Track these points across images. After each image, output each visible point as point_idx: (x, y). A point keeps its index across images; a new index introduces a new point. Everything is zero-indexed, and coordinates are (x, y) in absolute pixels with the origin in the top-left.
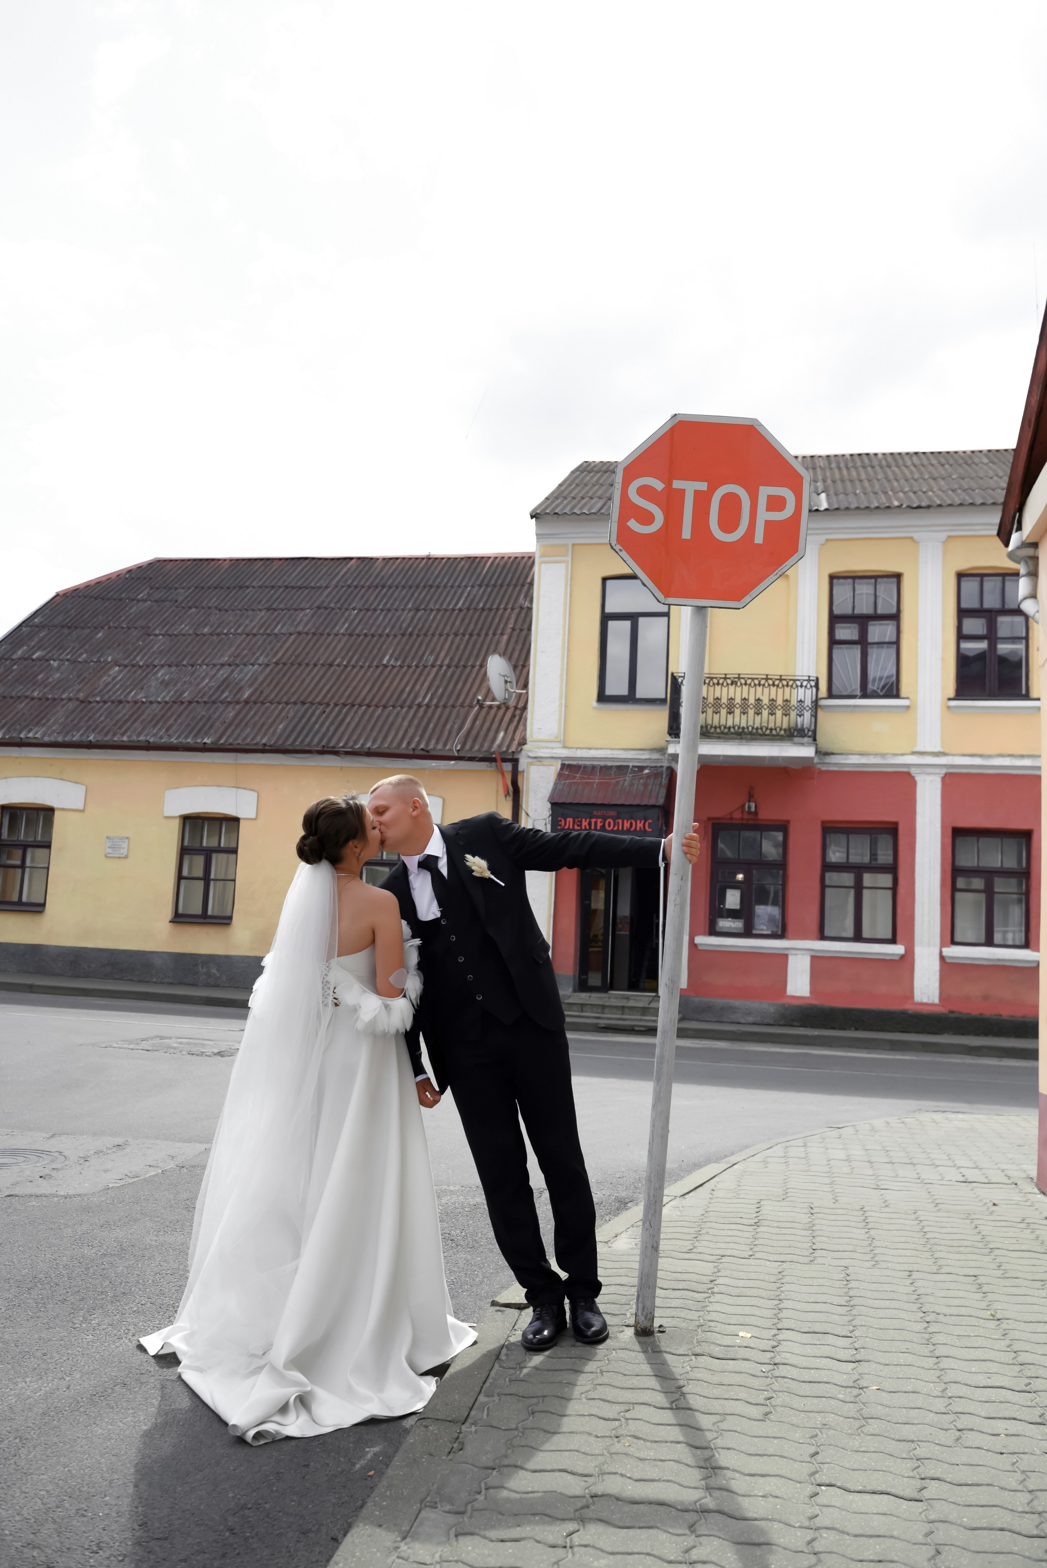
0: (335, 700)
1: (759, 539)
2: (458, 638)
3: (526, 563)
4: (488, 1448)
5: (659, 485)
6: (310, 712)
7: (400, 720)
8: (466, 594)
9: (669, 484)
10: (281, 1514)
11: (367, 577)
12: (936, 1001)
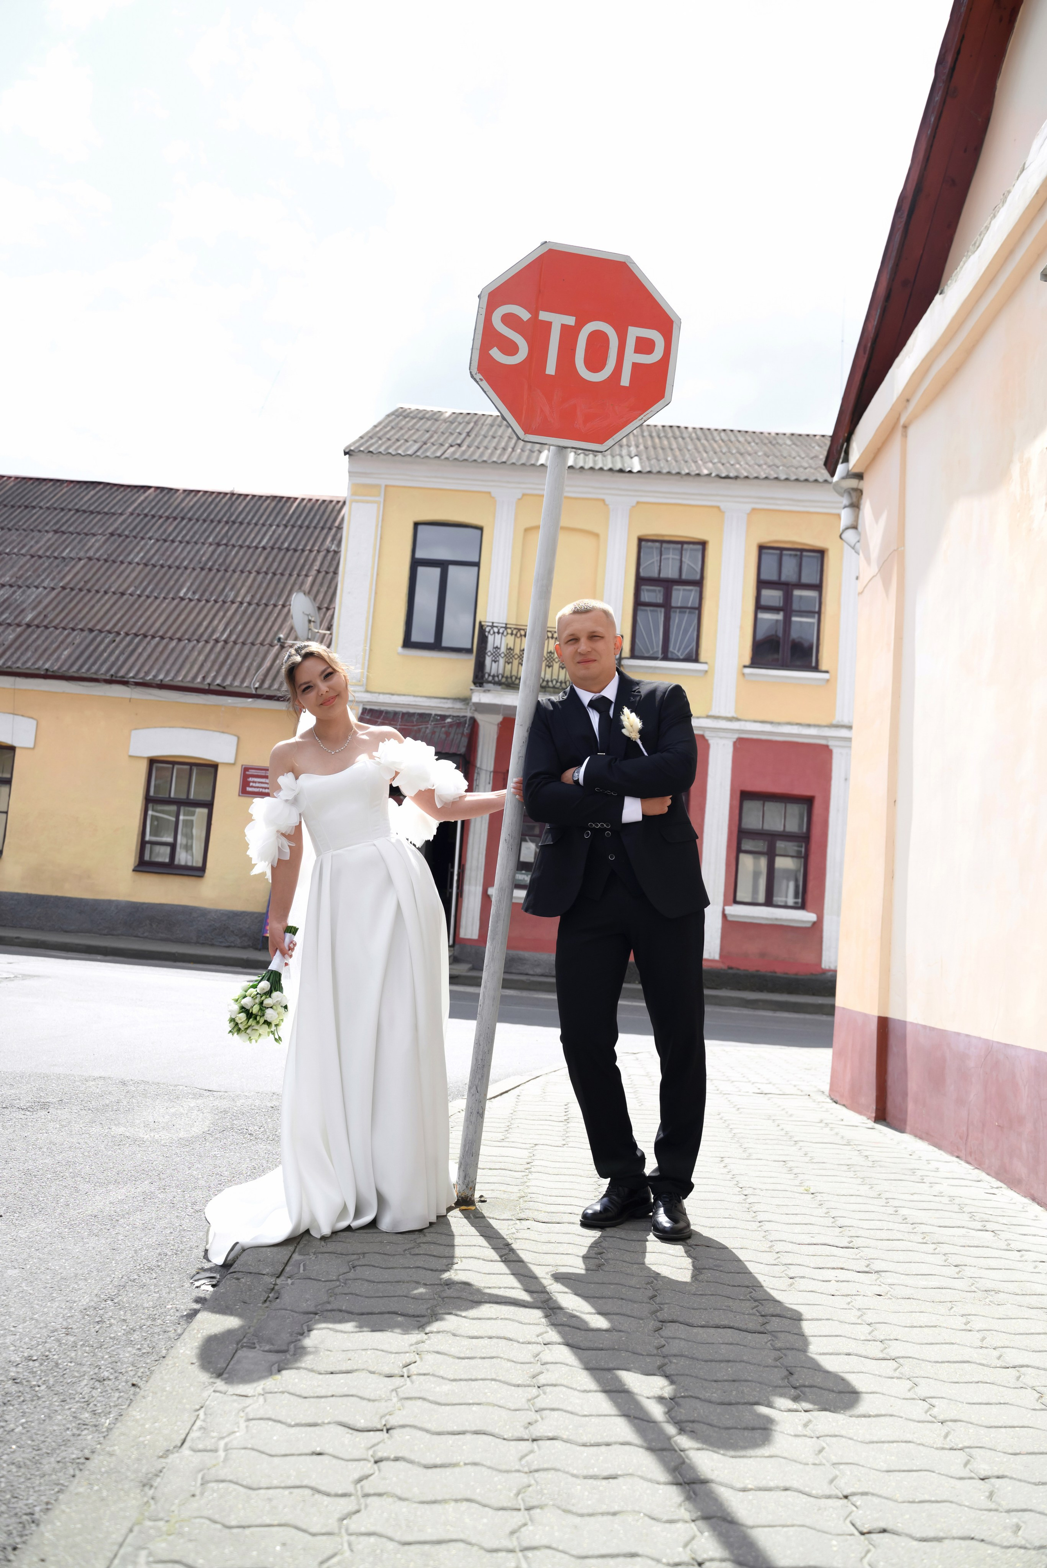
0: (125, 630)
1: (625, 381)
2: (261, 576)
3: (334, 507)
4: (308, 1296)
5: (525, 315)
6: (99, 639)
7: (195, 653)
8: (270, 533)
9: (535, 315)
10: (73, 1364)
11: (166, 506)
12: (717, 957)
